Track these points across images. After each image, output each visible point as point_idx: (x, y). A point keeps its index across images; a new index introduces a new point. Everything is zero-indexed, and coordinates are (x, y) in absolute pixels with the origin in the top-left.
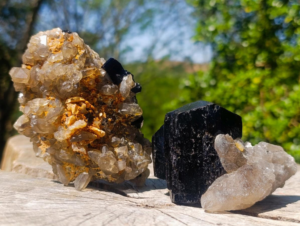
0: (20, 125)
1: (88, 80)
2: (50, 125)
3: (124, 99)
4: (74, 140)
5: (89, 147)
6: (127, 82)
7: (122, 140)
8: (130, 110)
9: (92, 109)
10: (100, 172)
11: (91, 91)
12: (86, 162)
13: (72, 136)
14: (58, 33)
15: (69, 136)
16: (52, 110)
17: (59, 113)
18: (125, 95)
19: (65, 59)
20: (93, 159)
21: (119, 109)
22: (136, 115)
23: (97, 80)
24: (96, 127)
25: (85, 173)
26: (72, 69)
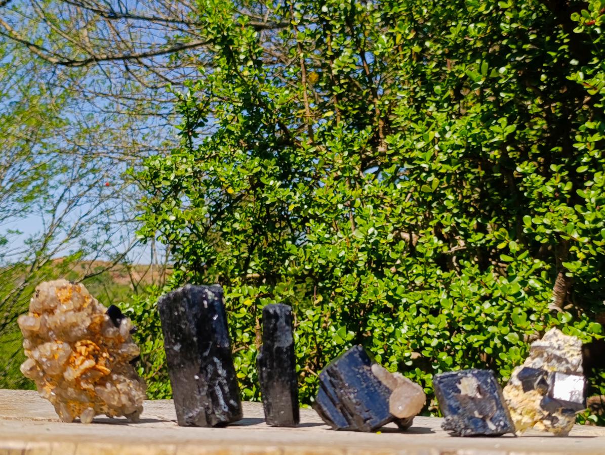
0: (29, 368)
1: (95, 325)
2: (60, 367)
3: (123, 340)
4: (84, 378)
5: (95, 384)
6: (126, 325)
7: (122, 378)
8: (129, 350)
9: (98, 350)
10: (103, 407)
11: (96, 334)
12: (91, 398)
13: (82, 374)
14: (65, 285)
15: (79, 375)
16: (61, 353)
17: (67, 355)
18: (124, 336)
19: (75, 308)
20: (99, 395)
21: (119, 349)
22: (133, 354)
23: (102, 324)
24: (101, 365)
25: (90, 409)
26: (82, 316)
